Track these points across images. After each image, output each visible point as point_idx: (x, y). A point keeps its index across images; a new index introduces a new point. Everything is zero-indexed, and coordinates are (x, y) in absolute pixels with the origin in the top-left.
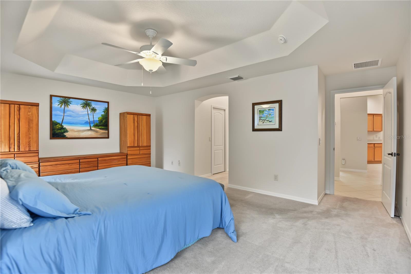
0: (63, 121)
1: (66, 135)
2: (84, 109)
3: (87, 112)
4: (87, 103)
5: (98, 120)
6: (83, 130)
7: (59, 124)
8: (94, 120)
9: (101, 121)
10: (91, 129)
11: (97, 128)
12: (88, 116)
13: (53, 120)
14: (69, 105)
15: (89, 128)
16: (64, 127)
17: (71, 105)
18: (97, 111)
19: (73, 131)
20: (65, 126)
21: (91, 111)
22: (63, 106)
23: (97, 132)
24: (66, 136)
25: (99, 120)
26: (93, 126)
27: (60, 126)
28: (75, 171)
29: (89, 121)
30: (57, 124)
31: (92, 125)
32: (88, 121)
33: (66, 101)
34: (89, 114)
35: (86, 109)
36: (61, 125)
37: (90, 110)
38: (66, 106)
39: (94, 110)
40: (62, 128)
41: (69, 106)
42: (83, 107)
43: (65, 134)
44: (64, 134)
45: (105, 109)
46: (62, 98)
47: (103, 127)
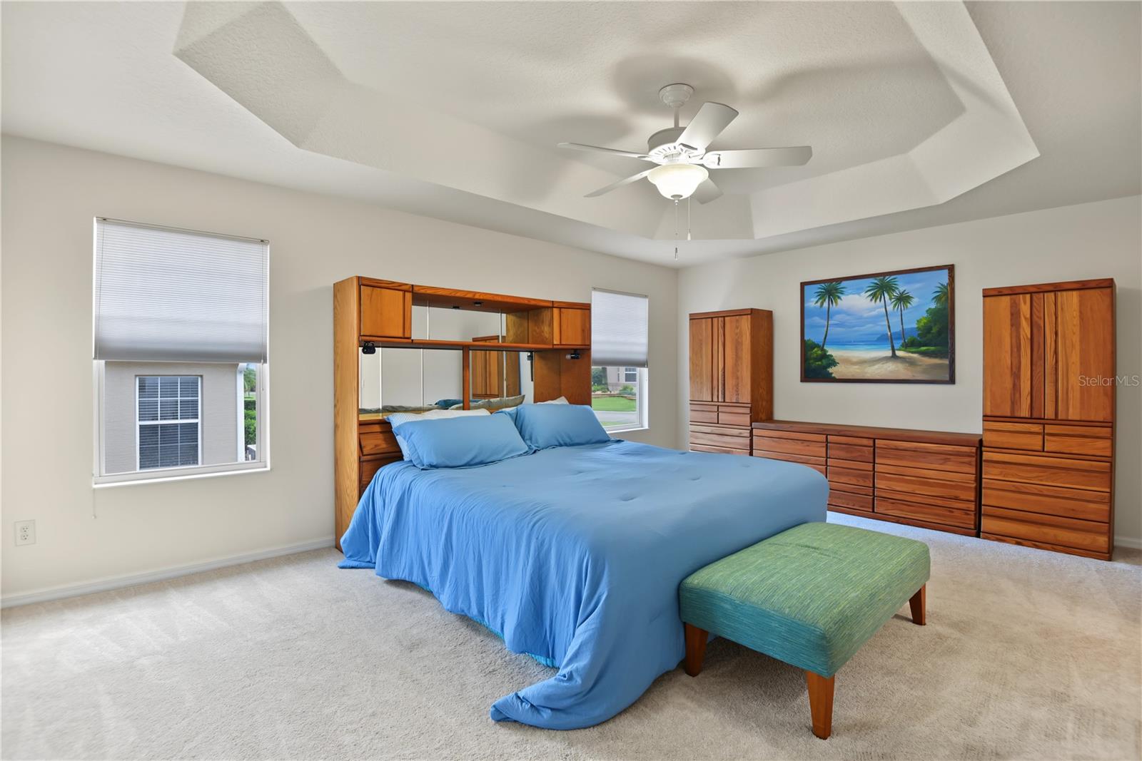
0: (825, 338)
1: (832, 373)
2: (876, 301)
3: (884, 309)
4: (882, 284)
5: (916, 326)
6: (876, 358)
7: (817, 346)
8: (904, 327)
9: (926, 330)
10: (894, 356)
11: (913, 353)
12: (886, 318)
13: (806, 338)
14: (839, 298)
15: (889, 353)
16: (828, 354)
17: (842, 297)
18: (915, 301)
19: (848, 361)
20: (832, 351)
21: (895, 305)
22: (826, 304)
23: (911, 363)
24: (833, 375)
25: (918, 329)
26: (902, 346)
27: (820, 352)
28: (817, 460)
29: (889, 334)
30: (814, 346)
31: (897, 344)
32: (887, 334)
33: (831, 289)
34: (888, 313)
35: (880, 300)
36: (823, 349)
37: (893, 300)
38: (832, 301)
39: (903, 299)
40: (824, 356)
41: (839, 300)
42: (874, 296)
43: (830, 370)
44: (828, 370)
45: (938, 289)
46: (823, 285)
47: (932, 348)
